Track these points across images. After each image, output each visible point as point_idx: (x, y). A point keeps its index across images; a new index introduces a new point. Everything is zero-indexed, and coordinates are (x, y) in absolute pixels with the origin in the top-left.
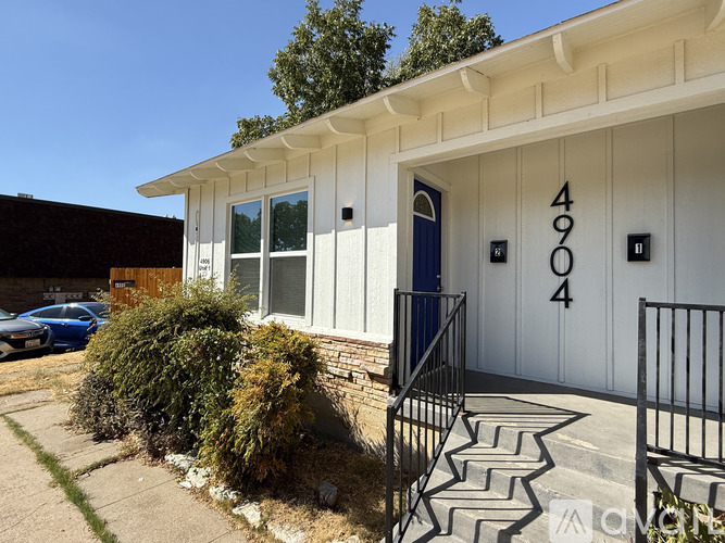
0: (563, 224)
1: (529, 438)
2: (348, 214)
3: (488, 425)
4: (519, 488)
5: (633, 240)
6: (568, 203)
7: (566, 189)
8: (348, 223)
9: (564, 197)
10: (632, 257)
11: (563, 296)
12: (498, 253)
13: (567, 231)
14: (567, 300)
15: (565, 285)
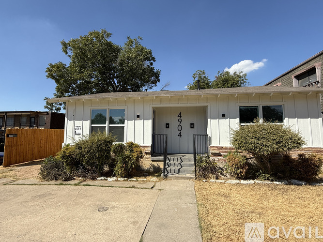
0: (180, 120)
1: (179, 158)
2: (138, 116)
3: (172, 158)
4: (179, 165)
5: (191, 124)
6: (181, 116)
7: (180, 113)
8: (138, 119)
9: (180, 115)
10: (191, 127)
11: (180, 135)
12: (167, 126)
13: (181, 122)
14: (181, 136)
15: (180, 133)
